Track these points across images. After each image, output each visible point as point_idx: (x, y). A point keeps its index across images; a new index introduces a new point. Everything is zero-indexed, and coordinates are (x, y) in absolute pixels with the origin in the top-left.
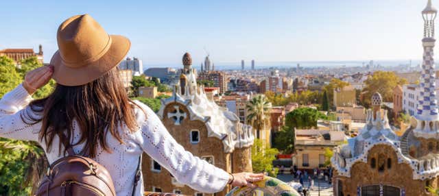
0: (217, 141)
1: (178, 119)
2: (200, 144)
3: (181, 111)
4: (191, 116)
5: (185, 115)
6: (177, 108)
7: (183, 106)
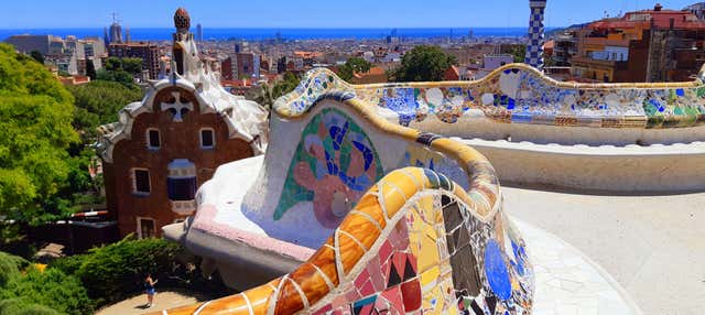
0: (242, 144)
1: (179, 112)
2: (215, 149)
3: (183, 100)
4: (202, 107)
5: (191, 107)
6: (177, 95)
7: (187, 91)
